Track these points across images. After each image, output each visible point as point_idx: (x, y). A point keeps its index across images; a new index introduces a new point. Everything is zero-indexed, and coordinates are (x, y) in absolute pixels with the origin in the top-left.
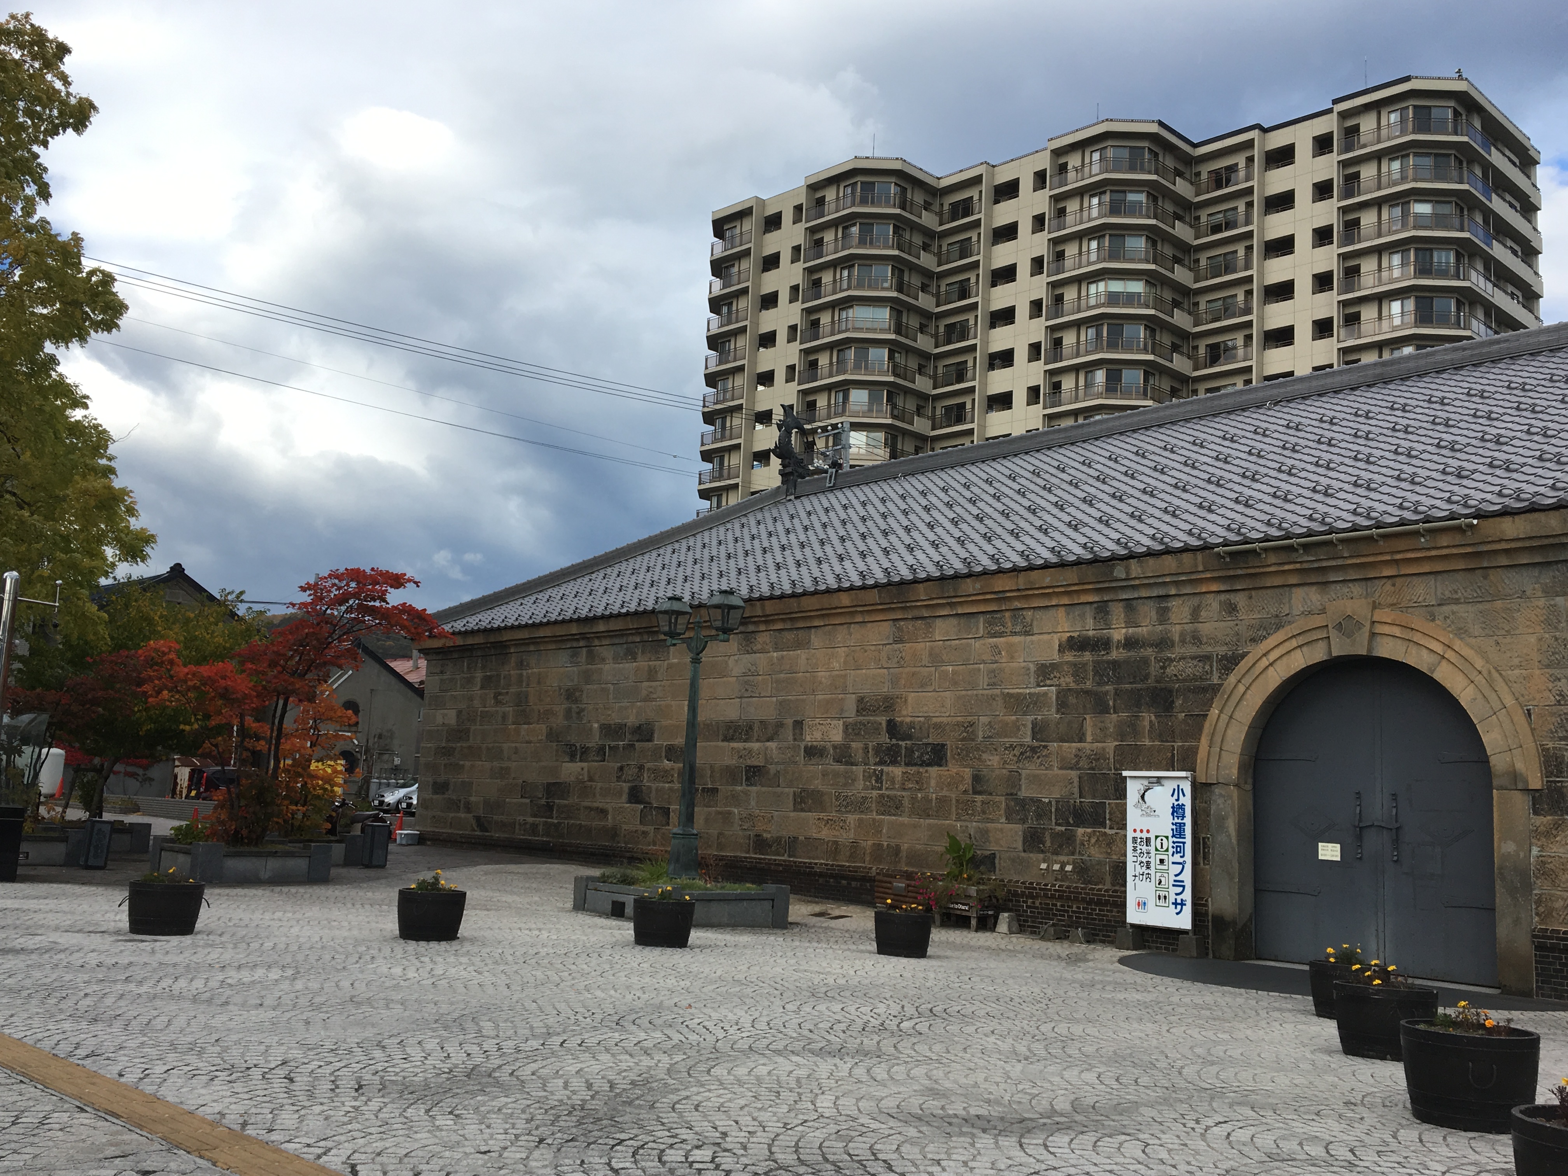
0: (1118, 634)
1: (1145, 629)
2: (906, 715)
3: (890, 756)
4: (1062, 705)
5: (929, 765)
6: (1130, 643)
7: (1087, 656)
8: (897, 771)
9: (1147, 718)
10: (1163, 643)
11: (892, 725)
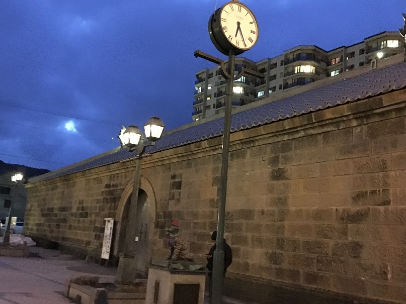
0: (112, 184)
1: (115, 183)
2: (84, 205)
3: (81, 215)
4: (103, 201)
5: (86, 218)
6: (113, 186)
7: (107, 189)
8: (81, 219)
9: (113, 204)
10: (117, 186)
11: (83, 207)
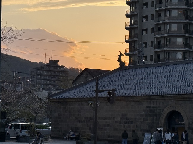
1: (155, 105)
4: (146, 116)
5: (131, 124)
6: (153, 107)
7: (149, 109)
8: (127, 125)
9: (155, 118)
10: (156, 107)
11: (126, 118)
